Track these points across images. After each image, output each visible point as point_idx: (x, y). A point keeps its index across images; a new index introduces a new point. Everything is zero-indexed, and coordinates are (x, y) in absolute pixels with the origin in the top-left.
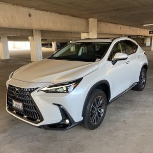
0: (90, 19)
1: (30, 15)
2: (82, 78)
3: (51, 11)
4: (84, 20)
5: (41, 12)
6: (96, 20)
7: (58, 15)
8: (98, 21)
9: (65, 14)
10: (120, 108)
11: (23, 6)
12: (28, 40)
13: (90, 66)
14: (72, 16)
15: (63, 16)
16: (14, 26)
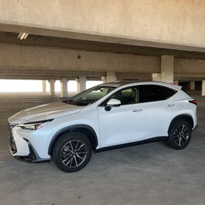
1: (79, 57)
2: (52, 119)
3: (105, 51)
8: (175, 57)
14: (135, 54)
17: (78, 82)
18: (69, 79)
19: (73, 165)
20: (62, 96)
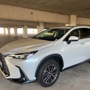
0: (71, 16)
1: (32, 13)
2: (38, 51)
4: (67, 16)
5: (39, 11)
6: (76, 16)
7: (49, 13)
8: (77, 16)
9: (54, 13)
10: (75, 75)
11: (28, 8)
12: (36, 28)
13: (47, 44)
14: (59, 14)
15: (53, 14)
16: (22, 19)
17: (24, 29)
18: (18, 27)
19: (50, 82)
20: (14, 36)
